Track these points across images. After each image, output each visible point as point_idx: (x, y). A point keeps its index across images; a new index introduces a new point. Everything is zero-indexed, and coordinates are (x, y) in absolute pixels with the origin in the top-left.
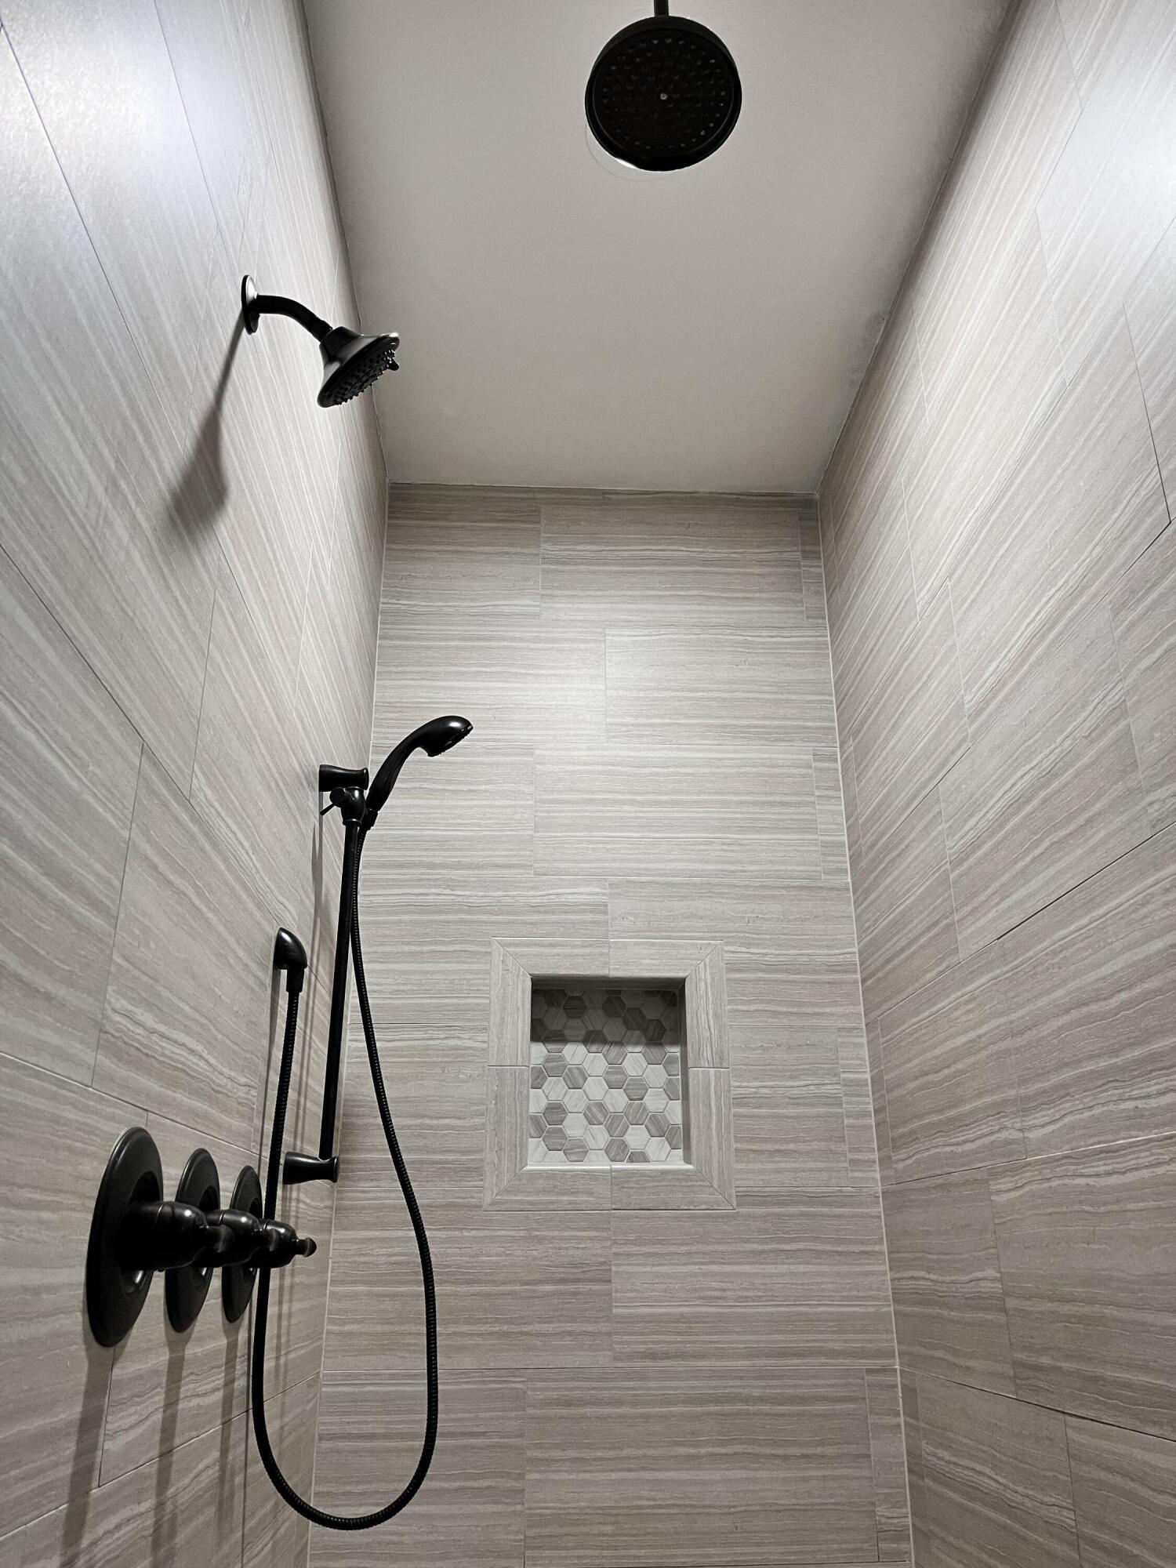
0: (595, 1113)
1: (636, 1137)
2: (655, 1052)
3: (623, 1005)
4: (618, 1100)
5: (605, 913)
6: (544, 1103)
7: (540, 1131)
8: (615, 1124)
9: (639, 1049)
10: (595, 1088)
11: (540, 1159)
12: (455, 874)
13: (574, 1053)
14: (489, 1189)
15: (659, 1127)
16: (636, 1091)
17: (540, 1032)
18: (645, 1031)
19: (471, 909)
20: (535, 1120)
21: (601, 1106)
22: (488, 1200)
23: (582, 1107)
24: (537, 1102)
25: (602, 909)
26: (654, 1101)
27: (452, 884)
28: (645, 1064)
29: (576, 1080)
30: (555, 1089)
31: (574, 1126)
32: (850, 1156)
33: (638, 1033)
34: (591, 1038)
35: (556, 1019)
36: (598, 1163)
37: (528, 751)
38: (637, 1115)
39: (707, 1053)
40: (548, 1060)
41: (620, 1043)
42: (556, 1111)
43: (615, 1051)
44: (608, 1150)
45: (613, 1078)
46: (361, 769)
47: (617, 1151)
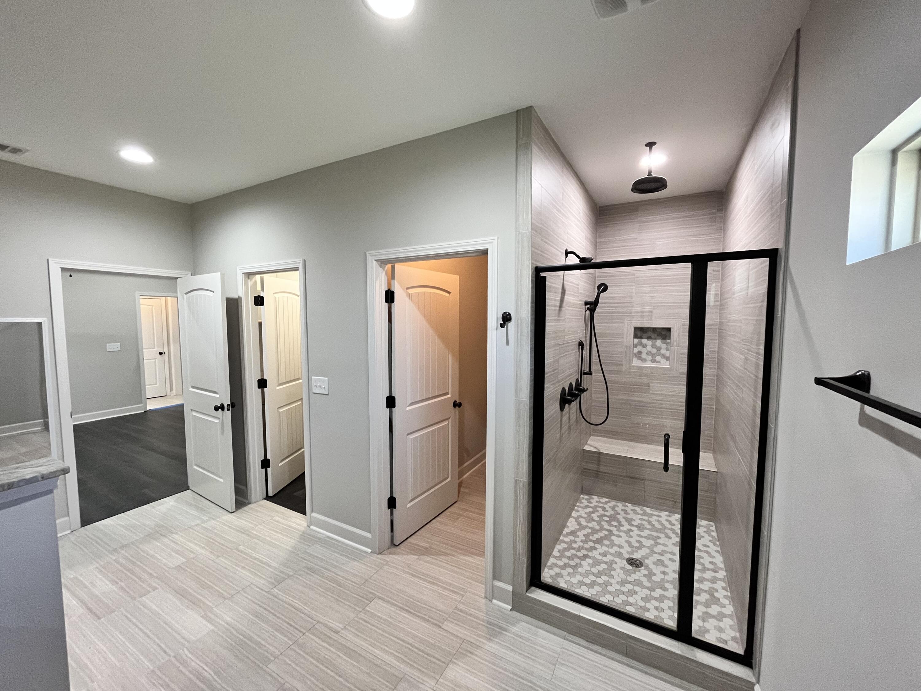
0: (649, 353)
1: (658, 358)
2: (664, 341)
3: (657, 331)
4: (654, 351)
5: (652, 313)
6: (637, 351)
7: (636, 356)
8: (653, 356)
9: (660, 340)
10: (649, 348)
11: (636, 363)
12: (616, 305)
13: (644, 341)
14: (624, 368)
15: (664, 356)
16: (659, 349)
17: (636, 336)
18: (662, 337)
19: (620, 312)
20: (635, 354)
21: (650, 352)
22: (624, 370)
23: (646, 352)
24: (636, 350)
25: (651, 312)
26: (663, 351)
27: (615, 307)
28: (661, 343)
29: (644, 346)
30: (639, 348)
31: (644, 356)
32: (709, 367)
33: (660, 337)
34: (649, 338)
35: (639, 334)
36: (649, 364)
37: (634, 275)
38: (659, 354)
39: (675, 344)
40: (638, 342)
41: (656, 339)
42: (640, 353)
43: (654, 341)
44: (651, 361)
45: (653, 346)
46: (592, 300)
47: (654, 361)
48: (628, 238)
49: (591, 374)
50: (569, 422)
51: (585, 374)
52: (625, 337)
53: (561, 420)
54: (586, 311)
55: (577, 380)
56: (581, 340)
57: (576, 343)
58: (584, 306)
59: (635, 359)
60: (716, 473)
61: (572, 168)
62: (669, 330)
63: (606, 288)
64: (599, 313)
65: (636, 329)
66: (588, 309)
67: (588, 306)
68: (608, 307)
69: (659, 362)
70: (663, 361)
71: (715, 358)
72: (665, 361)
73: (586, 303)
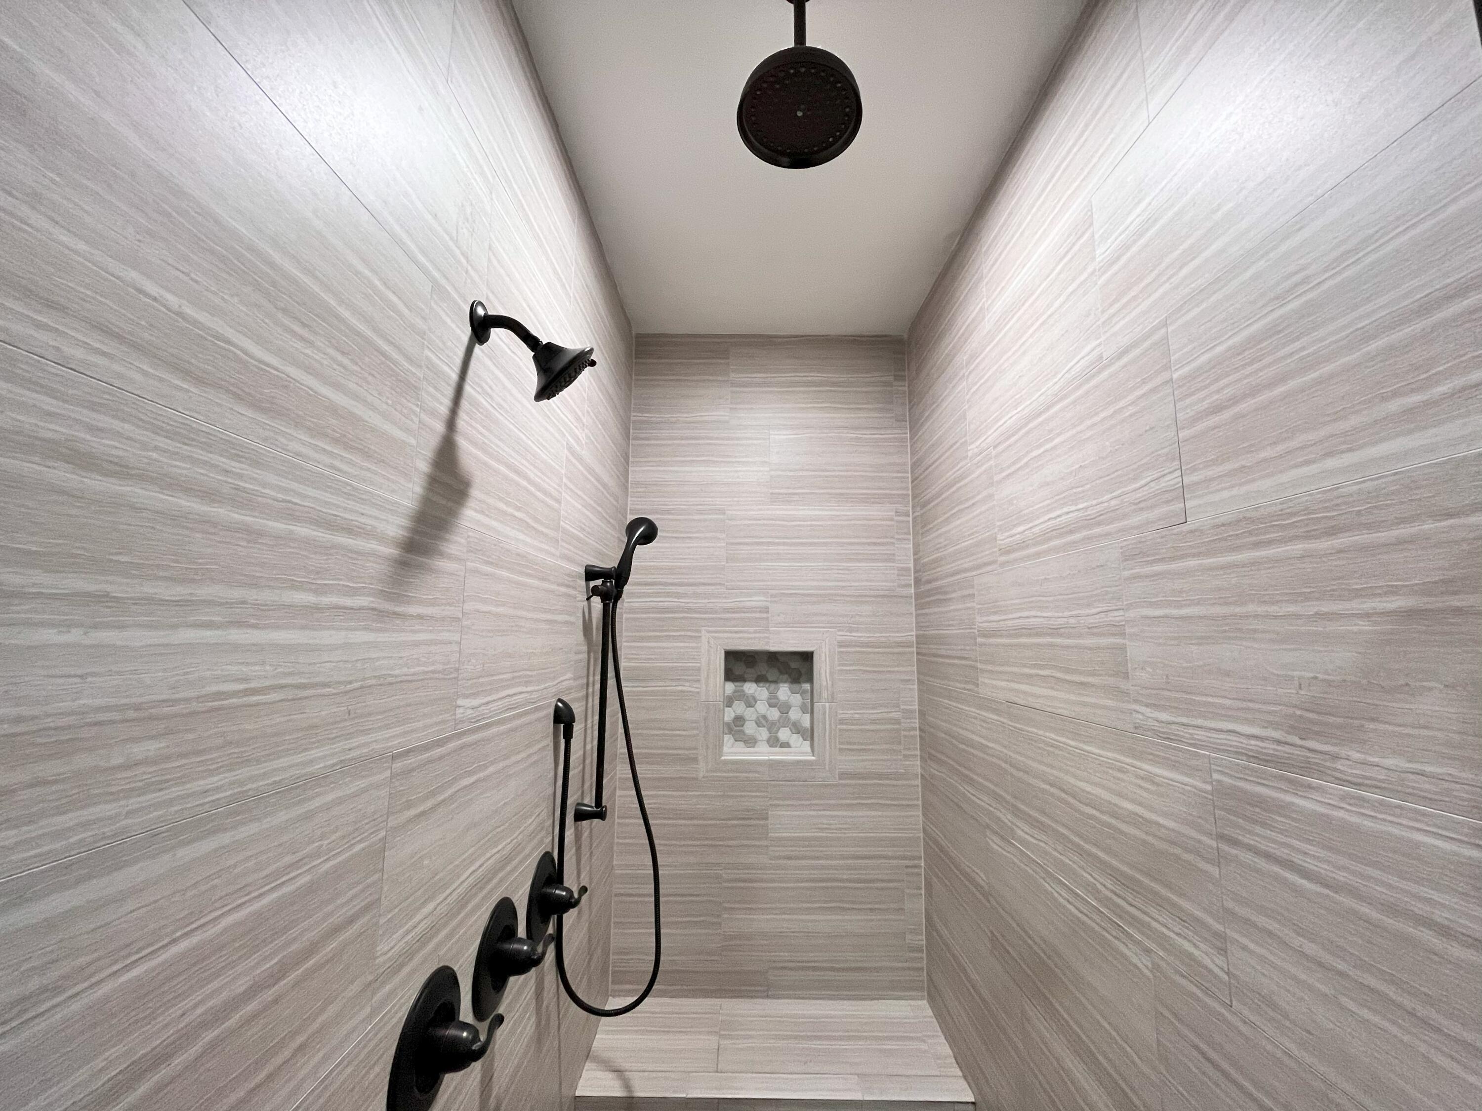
0: (761, 721)
1: (784, 734)
2: (796, 687)
3: (778, 660)
4: (774, 714)
5: (768, 612)
6: (733, 715)
7: (730, 731)
8: (772, 727)
9: (786, 685)
10: (762, 707)
11: (731, 750)
12: (681, 590)
13: (750, 688)
14: (702, 769)
15: (797, 728)
16: (785, 708)
17: (730, 676)
18: (790, 675)
19: (689, 610)
20: (728, 724)
21: (764, 717)
22: (701, 775)
23: (754, 717)
24: (729, 715)
25: (766, 610)
26: (794, 714)
27: (678, 595)
28: (789, 693)
29: (751, 702)
30: (739, 708)
31: (750, 728)
32: (904, 753)
33: (786, 676)
34: (759, 679)
35: (739, 669)
36: (763, 753)
37: (722, 512)
38: (785, 721)
39: (825, 695)
40: (735, 692)
41: (775, 682)
42: (739, 720)
43: (773, 686)
44: (768, 741)
45: (773, 703)
46: (611, 562)
47: (774, 742)
49: (600, 813)
51: (580, 816)
52: (703, 675)
54: (588, 599)
55: (547, 856)
56: (564, 699)
58: (583, 583)
59: (728, 739)
60: (971, 1107)
62: (807, 657)
63: (649, 536)
64: (632, 611)
65: (732, 657)
66: (595, 591)
68: (657, 595)
69: (786, 745)
70: (796, 740)
71: (914, 729)
72: (801, 739)
73: (591, 574)
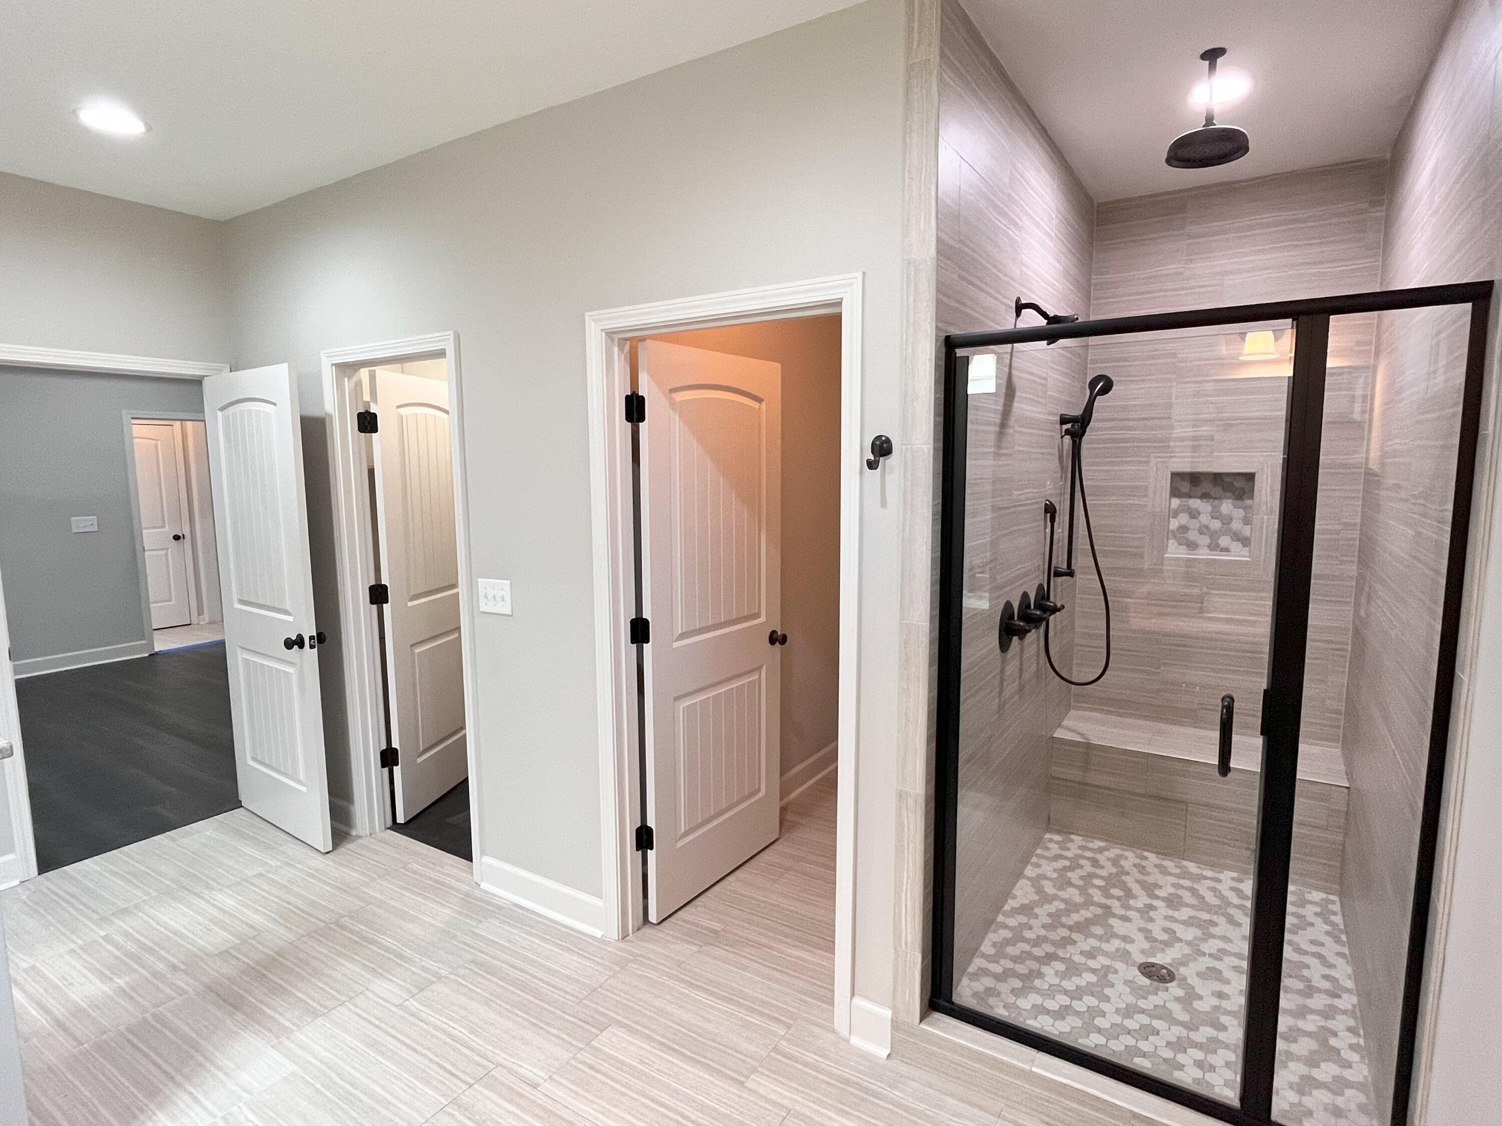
0: (1203, 530)
1: (1224, 541)
2: (1238, 503)
3: (1222, 481)
4: (1216, 524)
5: (1212, 440)
6: (1177, 525)
7: (1175, 537)
8: (1214, 535)
9: (1229, 501)
10: (1204, 519)
11: (1175, 551)
12: (1132, 423)
13: (1195, 503)
14: (1147, 563)
15: (1237, 537)
16: (1227, 521)
17: (1175, 492)
18: (1233, 493)
19: (1140, 440)
20: (1173, 531)
21: (1207, 527)
22: (1146, 566)
23: (1197, 526)
24: (1174, 524)
25: (1211, 438)
26: (1236, 525)
27: (1131, 428)
28: (1232, 508)
29: (1195, 515)
30: (1183, 519)
31: (1192, 535)
32: (1341, 558)
33: (1229, 494)
34: (1205, 496)
35: (1185, 487)
36: (1203, 554)
37: (1174, 355)
38: (1228, 532)
39: (1264, 508)
40: (1180, 506)
41: (1219, 498)
42: (1184, 529)
43: (1217, 502)
44: (1209, 547)
45: (1215, 515)
46: (1077, 411)
47: (1214, 546)
48: (1163, 272)
49: (1070, 574)
50: (1020, 677)
51: (1058, 574)
52: (1151, 495)
53: (1003, 670)
54: (1062, 437)
55: (1041, 586)
56: (1052, 500)
57: (1036, 506)
58: (1058, 426)
59: (1172, 544)
60: (1346, 790)
61: (1034, 115)
62: (1250, 477)
63: (1108, 387)
64: (1091, 442)
65: (1174, 475)
66: (1067, 432)
67: (1069, 426)
68: (1112, 428)
69: (1227, 550)
70: (1235, 546)
71: (1354, 539)
72: (1241, 545)
73: (1064, 420)
